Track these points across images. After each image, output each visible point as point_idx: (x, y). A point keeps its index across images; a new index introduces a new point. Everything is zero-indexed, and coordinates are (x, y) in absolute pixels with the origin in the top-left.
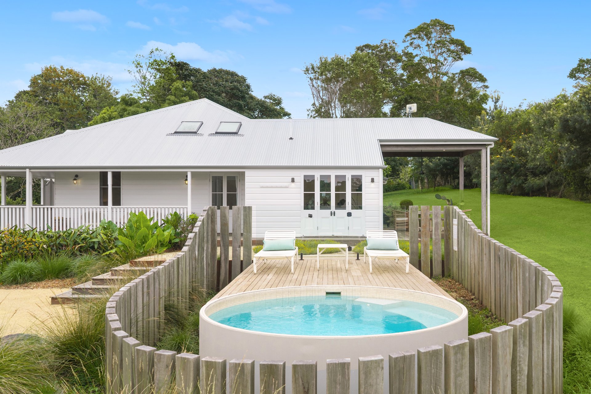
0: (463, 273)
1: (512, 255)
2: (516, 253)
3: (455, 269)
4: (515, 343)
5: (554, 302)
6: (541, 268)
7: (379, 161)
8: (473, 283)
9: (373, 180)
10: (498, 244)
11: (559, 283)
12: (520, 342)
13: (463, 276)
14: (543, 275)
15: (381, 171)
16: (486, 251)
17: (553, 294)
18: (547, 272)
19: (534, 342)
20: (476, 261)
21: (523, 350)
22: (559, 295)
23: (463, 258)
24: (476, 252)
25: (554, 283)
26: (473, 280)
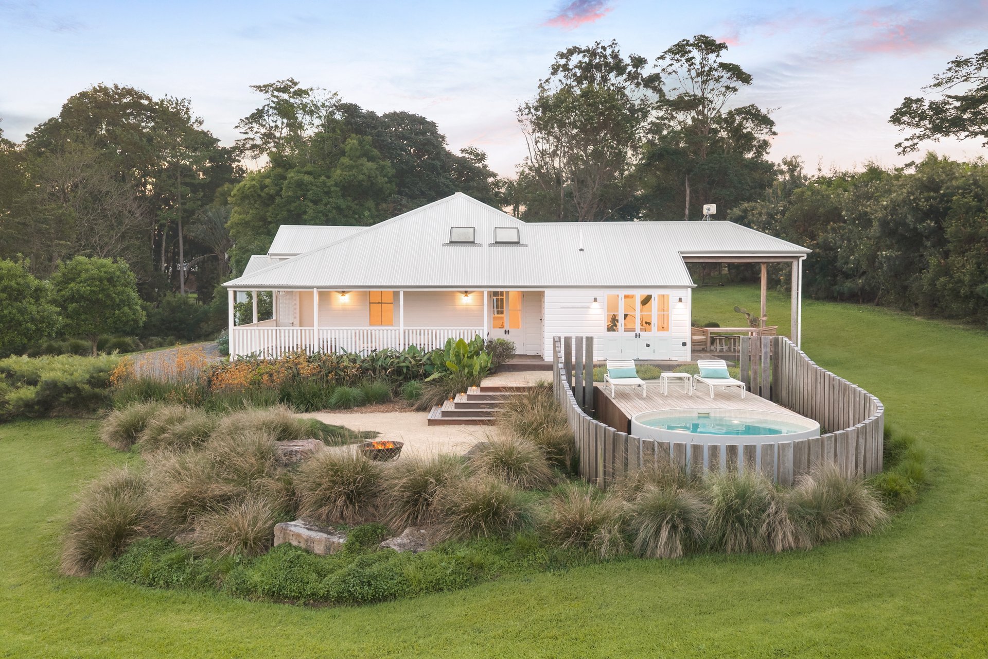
0: (794, 398)
1: (845, 385)
2: (848, 383)
3: (784, 394)
4: (858, 437)
5: (879, 415)
6: (869, 395)
7: (685, 278)
8: (805, 406)
9: (680, 300)
10: (833, 375)
11: (881, 404)
12: (860, 436)
13: (794, 401)
14: (870, 399)
15: (690, 290)
16: (821, 380)
17: (878, 411)
18: (873, 398)
19: (868, 437)
20: (810, 388)
21: (862, 441)
22: (882, 411)
23: (794, 386)
24: (810, 380)
25: (878, 405)
26: (805, 404)
